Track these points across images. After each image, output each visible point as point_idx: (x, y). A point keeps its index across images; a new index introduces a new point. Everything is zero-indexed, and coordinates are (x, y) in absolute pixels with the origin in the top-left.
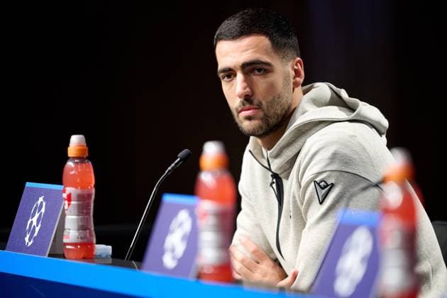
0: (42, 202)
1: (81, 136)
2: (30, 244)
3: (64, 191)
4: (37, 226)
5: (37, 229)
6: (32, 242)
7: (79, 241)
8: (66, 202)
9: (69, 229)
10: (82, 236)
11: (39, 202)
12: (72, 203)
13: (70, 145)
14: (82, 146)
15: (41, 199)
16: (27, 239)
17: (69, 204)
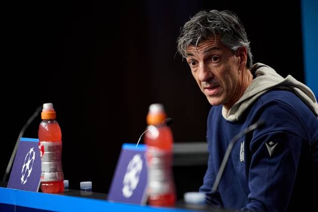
0: (32, 152)
1: (51, 104)
2: (25, 182)
3: (39, 144)
4: (30, 169)
5: (30, 172)
6: (26, 181)
7: (52, 180)
8: (41, 152)
9: (44, 172)
10: (53, 176)
11: (30, 152)
12: (45, 152)
13: (43, 110)
14: (52, 111)
15: (32, 150)
16: (22, 179)
17: (43, 154)
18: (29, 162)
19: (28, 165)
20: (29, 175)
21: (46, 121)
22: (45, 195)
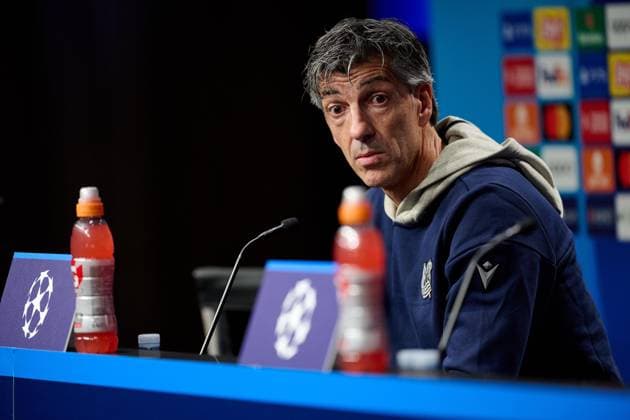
1: (95, 189)
2: (32, 335)
3: (73, 263)
5: (43, 315)
6: (35, 332)
7: (96, 330)
8: (76, 278)
9: (82, 315)
10: (99, 322)
11: (41, 278)
12: (84, 279)
13: (80, 200)
14: (97, 201)
15: (44, 275)
16: (26, 329)
17: (80, 281)
18: (40, 297)
19: (37, 303)
20: (41, 321)
21: (86, 220)
22: (82, 356)
